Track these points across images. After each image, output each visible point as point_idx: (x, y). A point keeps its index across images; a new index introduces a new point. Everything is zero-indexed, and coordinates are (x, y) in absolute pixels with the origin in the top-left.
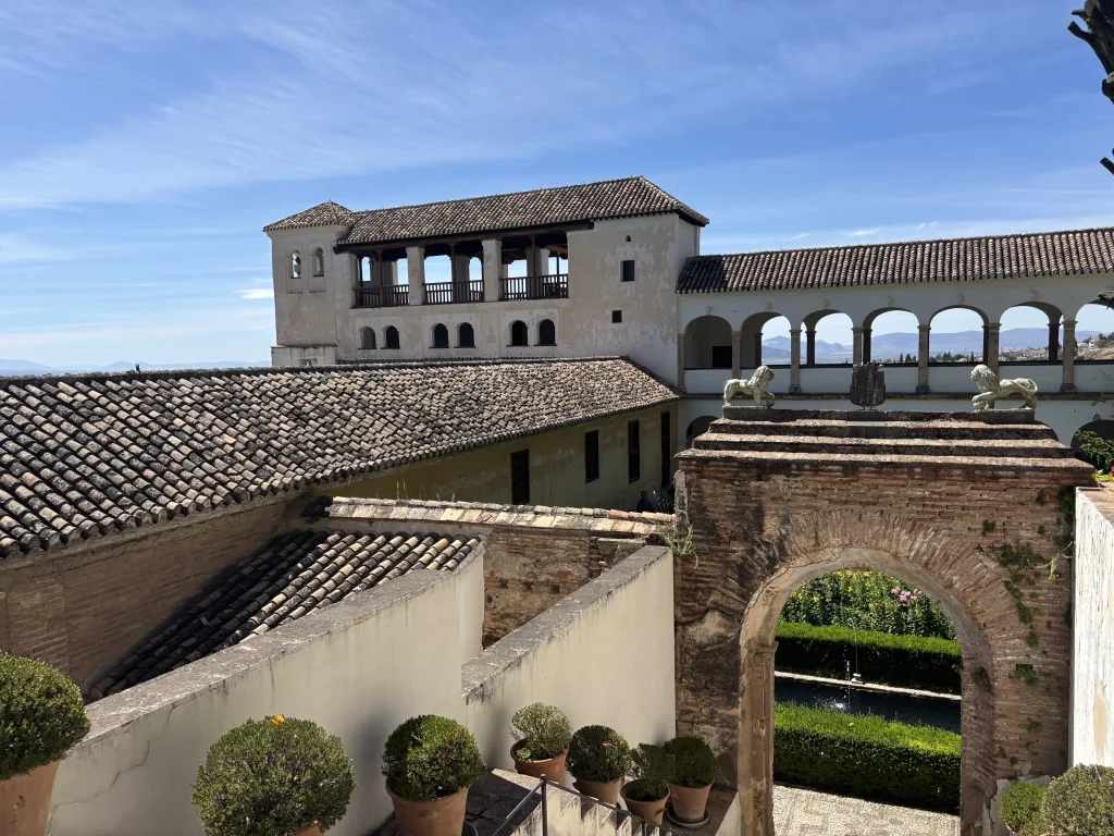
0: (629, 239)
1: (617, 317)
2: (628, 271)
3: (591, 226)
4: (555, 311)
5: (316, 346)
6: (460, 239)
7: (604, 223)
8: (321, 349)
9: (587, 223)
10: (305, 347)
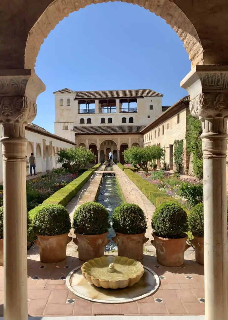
0: (151, 101)
1: (149, 117)
2: (151, 107)
3: (143, 98)
4: (134, 116)
5: (68, 123)
6: (109, 99)
7: (146, 97)
8: (69, 123)
9: (142, 97)
10: (65, 123)
